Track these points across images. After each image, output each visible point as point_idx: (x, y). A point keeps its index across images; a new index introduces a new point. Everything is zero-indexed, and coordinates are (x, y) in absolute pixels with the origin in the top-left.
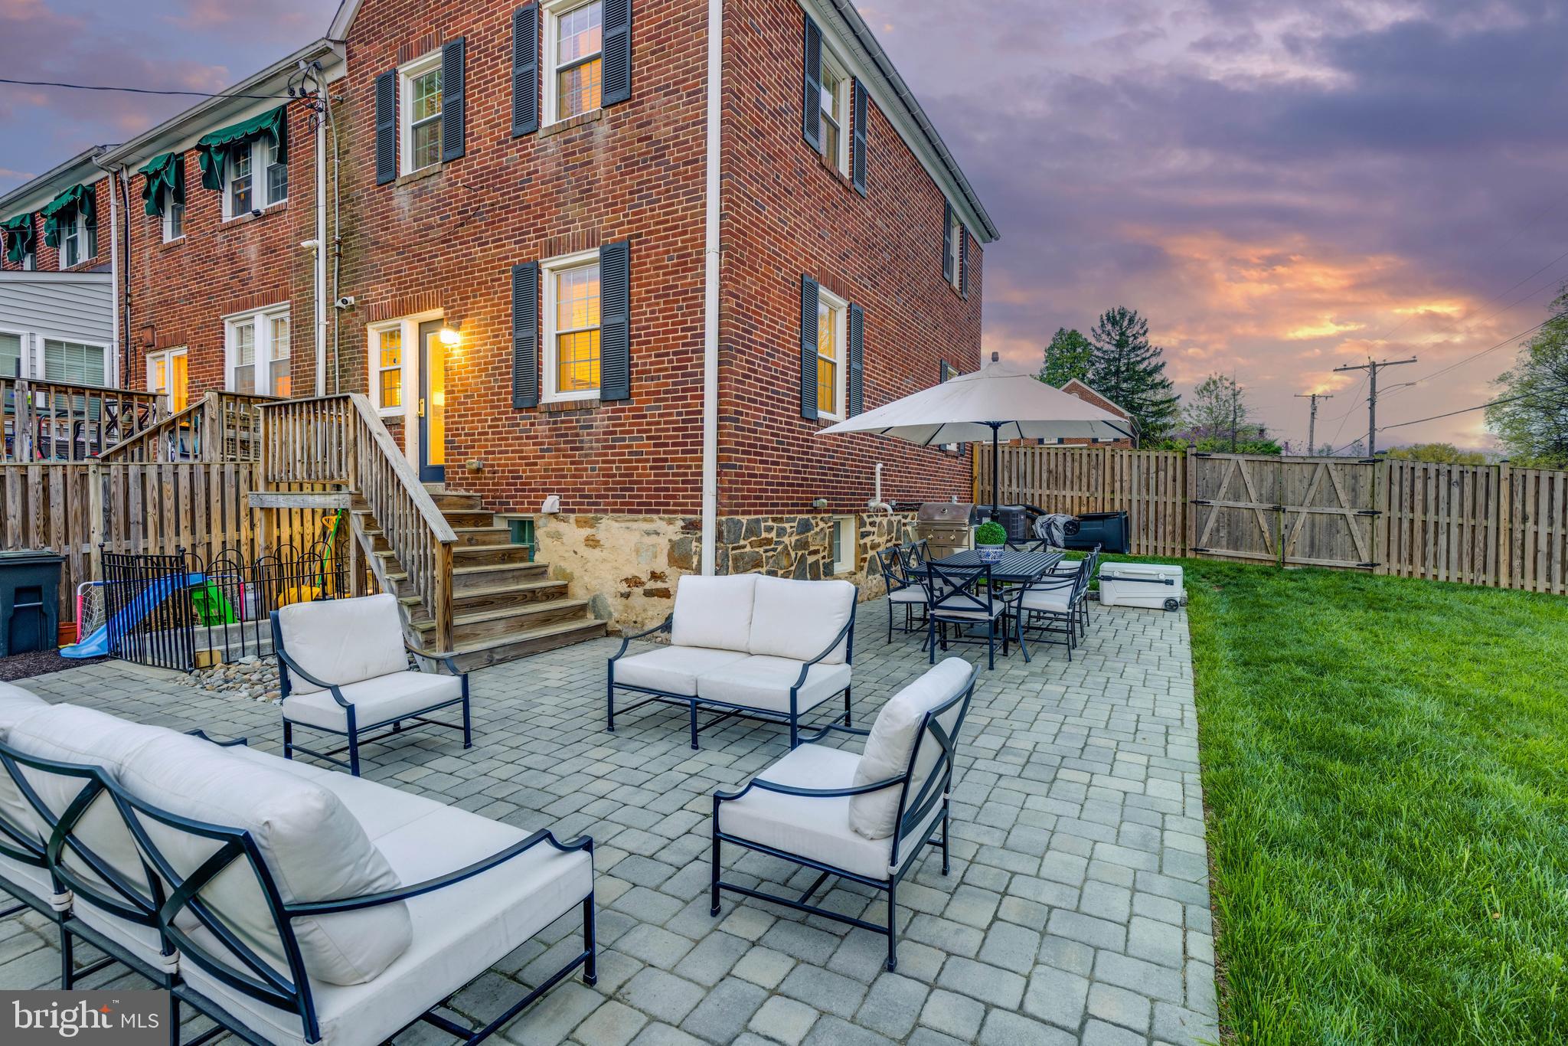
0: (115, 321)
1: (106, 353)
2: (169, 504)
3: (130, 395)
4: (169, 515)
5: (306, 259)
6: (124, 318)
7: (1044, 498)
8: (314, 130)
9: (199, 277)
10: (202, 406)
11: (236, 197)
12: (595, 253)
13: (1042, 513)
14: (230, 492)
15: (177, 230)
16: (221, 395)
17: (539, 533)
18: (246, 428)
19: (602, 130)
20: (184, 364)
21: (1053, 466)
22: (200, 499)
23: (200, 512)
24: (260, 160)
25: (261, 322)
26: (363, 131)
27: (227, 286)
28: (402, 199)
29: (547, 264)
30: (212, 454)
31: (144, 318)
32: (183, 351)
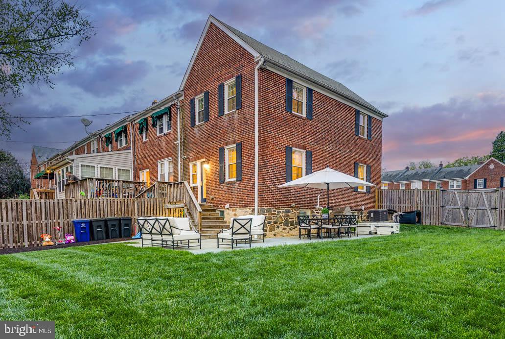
0: (132, 163)
1: (130, 171)
2: (149, 208)
3: (136, 183)
4: (149, 210)
5: (176, 146)
6: (134, 161)
7: (397, 207)
8: (177, 113)
9: (152, 150)
10: (154, 185)
11: (160, 129)
12: (235, 145)
13: (396, 212)
14: (161, 205)
15: (146, 138)
16: (158, 182)
17: (225, 213)
18: (163, 190)
19: (236, 115)
20: (149, 173)
21: (400, 196)
22: (155, 207)
23: (155, 210)
24: (165, 119)
25: (166, 162)
26: (188, 113)
27: (158, 153)
28: (196, 130)
29: (226, 148)
30: (157, 197)
31: (139, 162)
32: (148, 170)
